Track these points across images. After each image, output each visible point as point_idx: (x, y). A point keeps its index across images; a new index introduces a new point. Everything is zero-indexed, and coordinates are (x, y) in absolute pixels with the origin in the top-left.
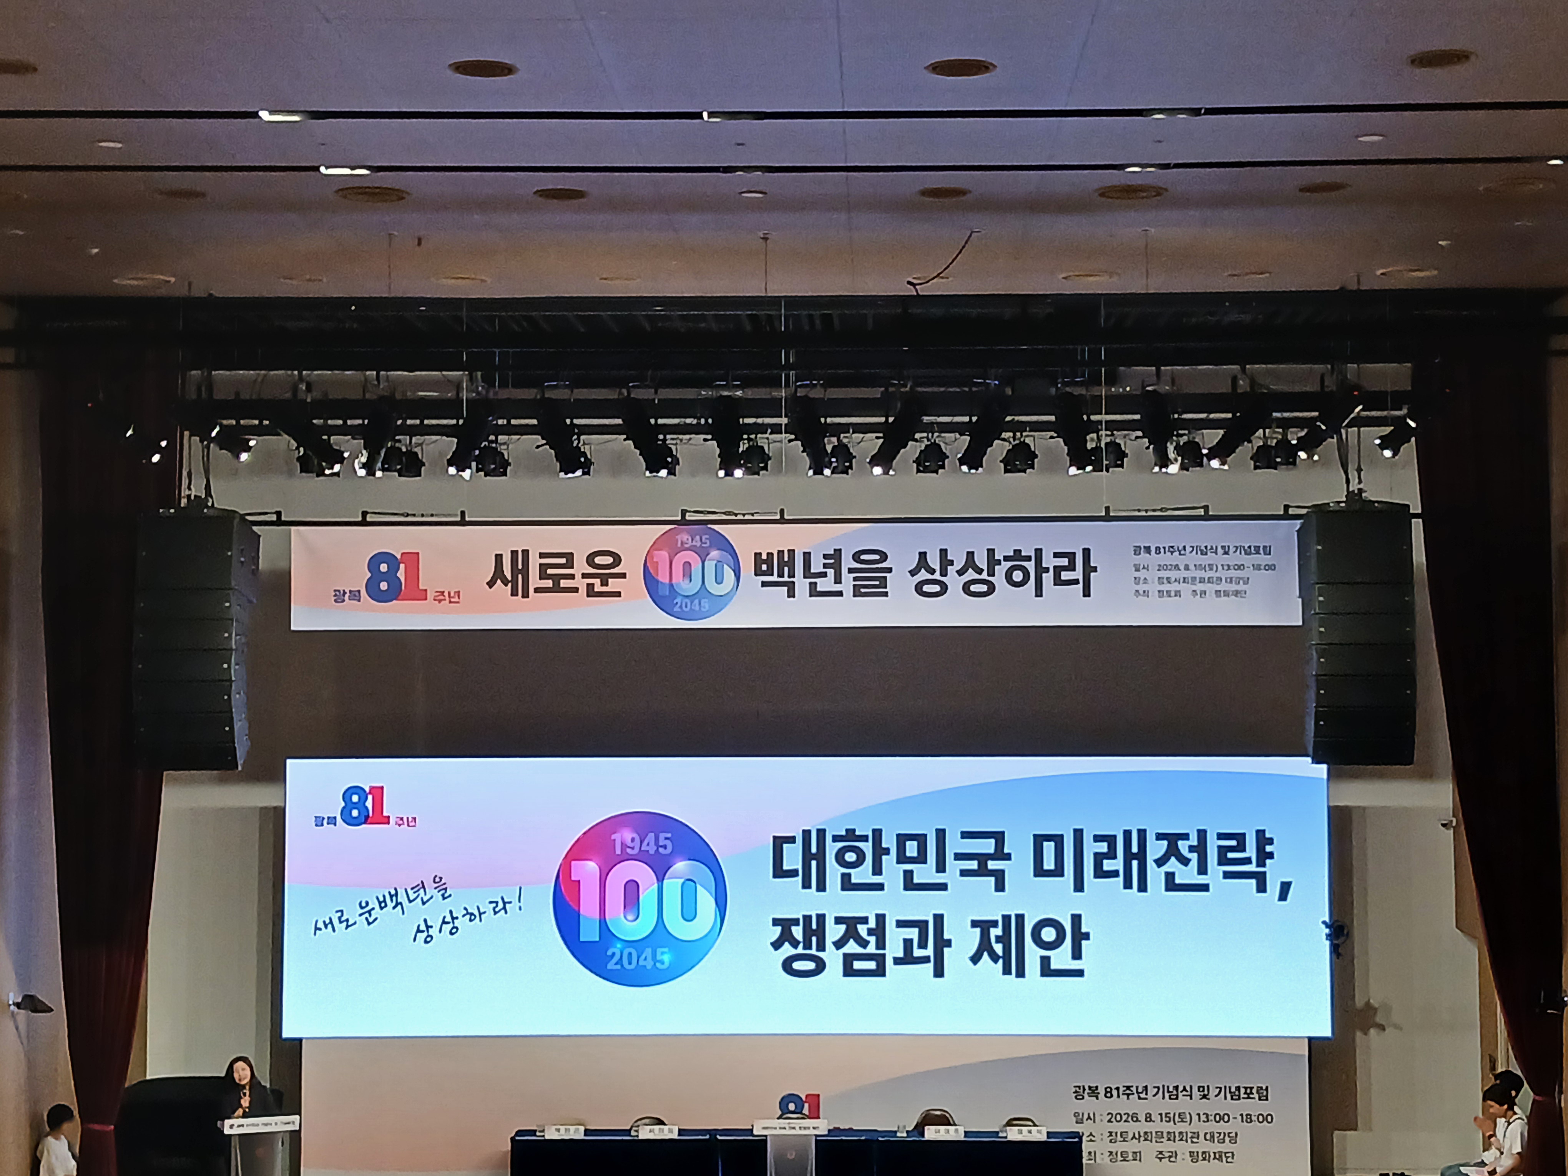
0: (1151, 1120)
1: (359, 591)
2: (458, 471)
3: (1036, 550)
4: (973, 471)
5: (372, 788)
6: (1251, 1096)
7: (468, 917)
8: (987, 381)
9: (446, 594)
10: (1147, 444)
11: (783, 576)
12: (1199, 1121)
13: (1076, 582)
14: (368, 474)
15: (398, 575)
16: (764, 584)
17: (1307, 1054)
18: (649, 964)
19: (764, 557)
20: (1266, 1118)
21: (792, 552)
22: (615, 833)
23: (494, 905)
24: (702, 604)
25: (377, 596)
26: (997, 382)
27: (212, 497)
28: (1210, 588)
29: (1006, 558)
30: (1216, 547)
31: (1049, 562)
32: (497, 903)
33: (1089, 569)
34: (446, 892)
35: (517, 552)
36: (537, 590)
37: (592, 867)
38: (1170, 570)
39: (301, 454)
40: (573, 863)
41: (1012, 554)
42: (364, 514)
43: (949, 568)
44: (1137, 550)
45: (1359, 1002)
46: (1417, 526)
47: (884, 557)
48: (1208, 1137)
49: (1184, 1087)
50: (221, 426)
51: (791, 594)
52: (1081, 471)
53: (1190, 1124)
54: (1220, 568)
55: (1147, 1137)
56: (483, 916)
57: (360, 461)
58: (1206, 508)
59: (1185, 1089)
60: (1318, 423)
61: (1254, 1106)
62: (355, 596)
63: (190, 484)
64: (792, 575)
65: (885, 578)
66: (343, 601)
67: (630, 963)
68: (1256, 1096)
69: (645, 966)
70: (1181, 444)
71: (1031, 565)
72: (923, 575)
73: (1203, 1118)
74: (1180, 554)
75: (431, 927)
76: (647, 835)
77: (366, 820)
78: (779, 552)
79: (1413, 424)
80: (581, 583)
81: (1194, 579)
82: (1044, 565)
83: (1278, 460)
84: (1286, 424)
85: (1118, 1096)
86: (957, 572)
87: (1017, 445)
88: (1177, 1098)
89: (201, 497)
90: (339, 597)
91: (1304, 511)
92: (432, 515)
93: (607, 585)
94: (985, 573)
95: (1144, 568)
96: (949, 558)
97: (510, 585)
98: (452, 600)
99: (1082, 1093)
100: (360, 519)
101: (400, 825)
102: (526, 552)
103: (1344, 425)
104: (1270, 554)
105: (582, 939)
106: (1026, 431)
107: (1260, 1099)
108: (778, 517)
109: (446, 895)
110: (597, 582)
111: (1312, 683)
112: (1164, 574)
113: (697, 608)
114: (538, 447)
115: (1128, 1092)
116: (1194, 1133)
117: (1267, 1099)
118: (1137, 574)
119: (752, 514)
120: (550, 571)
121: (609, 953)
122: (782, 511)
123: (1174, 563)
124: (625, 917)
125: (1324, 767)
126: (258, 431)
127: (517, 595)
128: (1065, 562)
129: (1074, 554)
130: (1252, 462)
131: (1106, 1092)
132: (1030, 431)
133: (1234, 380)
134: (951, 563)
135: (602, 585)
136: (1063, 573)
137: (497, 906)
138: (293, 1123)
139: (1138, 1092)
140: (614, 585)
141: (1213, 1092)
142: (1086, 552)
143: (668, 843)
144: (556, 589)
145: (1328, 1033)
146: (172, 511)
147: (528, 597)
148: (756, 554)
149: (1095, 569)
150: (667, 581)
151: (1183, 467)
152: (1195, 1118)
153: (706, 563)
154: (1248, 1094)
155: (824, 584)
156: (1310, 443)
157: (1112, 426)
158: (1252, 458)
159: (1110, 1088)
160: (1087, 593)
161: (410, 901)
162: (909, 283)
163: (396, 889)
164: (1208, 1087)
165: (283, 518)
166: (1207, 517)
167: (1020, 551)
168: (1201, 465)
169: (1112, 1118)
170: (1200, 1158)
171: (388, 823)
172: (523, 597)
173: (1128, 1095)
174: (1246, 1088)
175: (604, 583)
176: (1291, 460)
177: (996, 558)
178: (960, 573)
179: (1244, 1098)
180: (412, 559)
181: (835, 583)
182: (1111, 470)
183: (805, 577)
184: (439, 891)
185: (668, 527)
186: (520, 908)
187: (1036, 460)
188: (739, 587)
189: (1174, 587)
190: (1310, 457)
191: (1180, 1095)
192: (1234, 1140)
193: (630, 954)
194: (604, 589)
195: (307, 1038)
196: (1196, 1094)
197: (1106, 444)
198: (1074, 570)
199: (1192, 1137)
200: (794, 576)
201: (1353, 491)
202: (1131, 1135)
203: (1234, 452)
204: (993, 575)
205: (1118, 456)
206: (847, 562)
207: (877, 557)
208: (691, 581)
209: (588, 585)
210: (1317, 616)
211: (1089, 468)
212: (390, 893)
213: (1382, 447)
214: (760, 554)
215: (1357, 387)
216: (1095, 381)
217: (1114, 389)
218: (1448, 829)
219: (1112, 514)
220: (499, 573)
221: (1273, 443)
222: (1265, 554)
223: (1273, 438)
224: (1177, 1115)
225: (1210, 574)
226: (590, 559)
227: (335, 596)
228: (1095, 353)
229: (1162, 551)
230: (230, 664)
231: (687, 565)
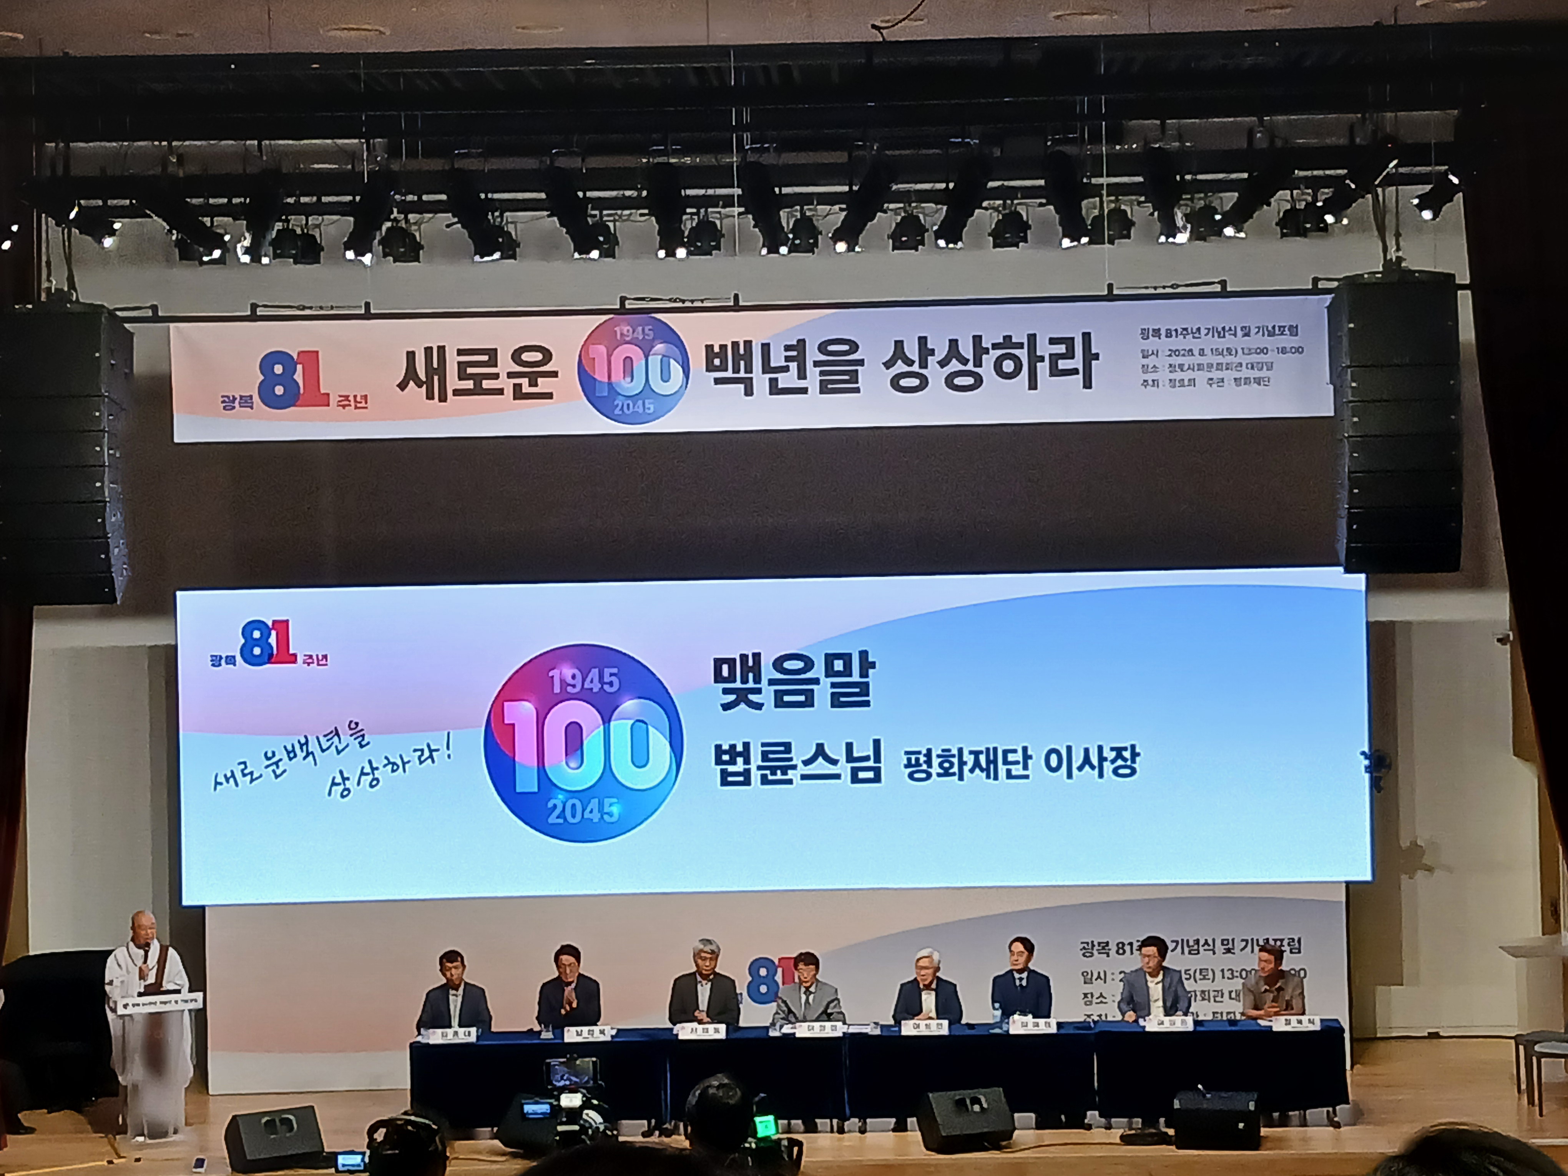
1: (251, 397)
2: (357, 255)
3: (1029, 335)
4: (951, 246)
5: (274, 622)
7: (390, 766)
8: (967, 140)
9: (351, 398)
10: (1152, 210)
12: (1223, 977)
13: (1075, 371)
14: (254, 260)
15: (295, 377)
16: (718, 381)
17: (1344, 899)
18: (596, 817)
19: (717, 349)
21: (748, 344)
22: (553, 669)
23: (419, 753)
24: (647, 406)
25: (271, 401)
26: (978, 141)
27: (76, 291)
28: (1229, 376)
29: (995, 346)
30: (1235, 328)
31: (1044, 349)
32: (422, 750)
33: (1090, 357)
34: (363, 740)
35: (431, 348)
36: (456, 393)
37: (527, 708)
38: (1184, 355)
39: (175, 238)
40: (506, 704)
41: (1001, 341)
42: (254, 307)
43: (930, 358)
44: (1145, 334)
45: (1405, 843)
46: (1465, 298)
47: (854, 347)
49: (1206, 940)
50: (80, 207)
51: (749, 392)
52: (1075, 244)
53: (1213, 981)
54: (1240, 352)
56: (407, 766)
57: (242, 246)
58: (1223, 283)
59: (1206, 943)
60: (1348, 182)
62: (246, 401)
63: (49, 275)
64: (749, 370)
66: (234, 408)
67: (574, 816)
69: (591, 819)
70: (1194, 208)
71: (1023, 353)
72: (900, 367)
73: (1228, 974)
74: (1194, 337)
75: (348, 779)
76: (590, 671)
77: (270, 659)
78: (733, 343)
79: (1456, 181)
80: (507, 385)
81: (1210, 366)
82: (1038, 353)
83: (1308, 226)
84: (1315, 184)
86: (938, 362)
87: (1006, 214)
88: (1198, 953)
89: (62, 290)
90: (229, 403)
91: (1336, 284)
92: (332, 308)
93: (536, 385)
94: (971, 363)
95: (1153, 354)
96: (929, 346)
97: (425, 386)
98: (359, 405)
99: (1090, 950)
100: (249, 314)
101: (309, 664)
102: (442, 349)
103: (1378, 182)
104: (1297, 335)
105: (518, 790)
106: (1017, 198)
108: (732, 303)
109: (363, 743)
110: (525, 381)
111: (1347, 481)
112: (1177, 360)
113: (641, 410)
114: (449, 226)
116: (1217, 992)
117: (1299, 952)
118: (1145, 361)
119: (702, 301)
120: (470, 370)
121: (550, 805)
122: (736, 297)
123: (1188, 348)
124: (567, 764)
125: (1362, 577)
126: (123, 213)
127: (433, 398)
128: (1061, 349)
129: (1073, 339)
130: (1277, 229)
131: (1119, 948)
132: (1022, 198)
133: (1251, 133)
134: (932, 352)
135: (530, 385)
136: (1060, 362)
137: (422, 754)
138: (196, 1001)
140: (544, 385)
141: (1239, 945)
142: (1087, 337)
143: (613, 678)
144: (478, 390)
145: (1368, 877)
146: (30, 306)
147: (446, 401)
148: (707, 347)
149: (1096, 357)
150: (606, 380)
151: (1196, 236)
152: (1218, 974)
153: (650, 358)
155: (786, 380)
156: (1338, 205)
157: (1116, 190)
158: (1277, 224)
159: (1123, 944)
160: (1087, 384)
161: (323, 751)
162: (875, 27)
163: (306, 737)
164: (1233, 940)
165: (160, 314)
166: (1224, 294)
167: (1010, 337)
171: (294, 661)
172: (440, 400)
175: (533, 383)
176: (1320, 227)
177: (984, 345)
178: (943, 363)
180: (311, 358)
181: (799, 378)
182: (1115, 241)
183: (764, 372)
184: (355, 739)
185: (604, 318)
186: (449, 756)
187: (1029, 232)
188: (689, 386)
189: (1187, 376)
190: (1339, 221)
191: (1201, 949)
193: (574, 805)
194: (533, 390)
195: (211, 906)
196: (1220, 949)
197: (1109, 212)
198: (1073, 357)
199: (1215, 997)
200: (751, 372)
201: (1391, 260)
203: (1251, 217)
204: (980, 366)
205: (1122, 224)
206: (813, 354)
207: (846, 348)
208: (632, 381)
209: (515, 385)
210: (1351, 405)
211: (1085, 240)
212: (299, 742)
213: (1421, 207)
214: (712, 346)
215: (1393, 138)
216: (1095, 138)
217: (1118, 147)
218: (1505, 644)
219: (1115, 292)
220: (411, 373)
221: (1302, 205)
222: (1291, 335)
223: (1300, 201)
224: (1198, 972)
225: (1229, 359)
226: (516, 356)
227: (223, 402)
228: (1095, 105)
229: (1174, 333)
230: (103, 483)
231: (628, 360)
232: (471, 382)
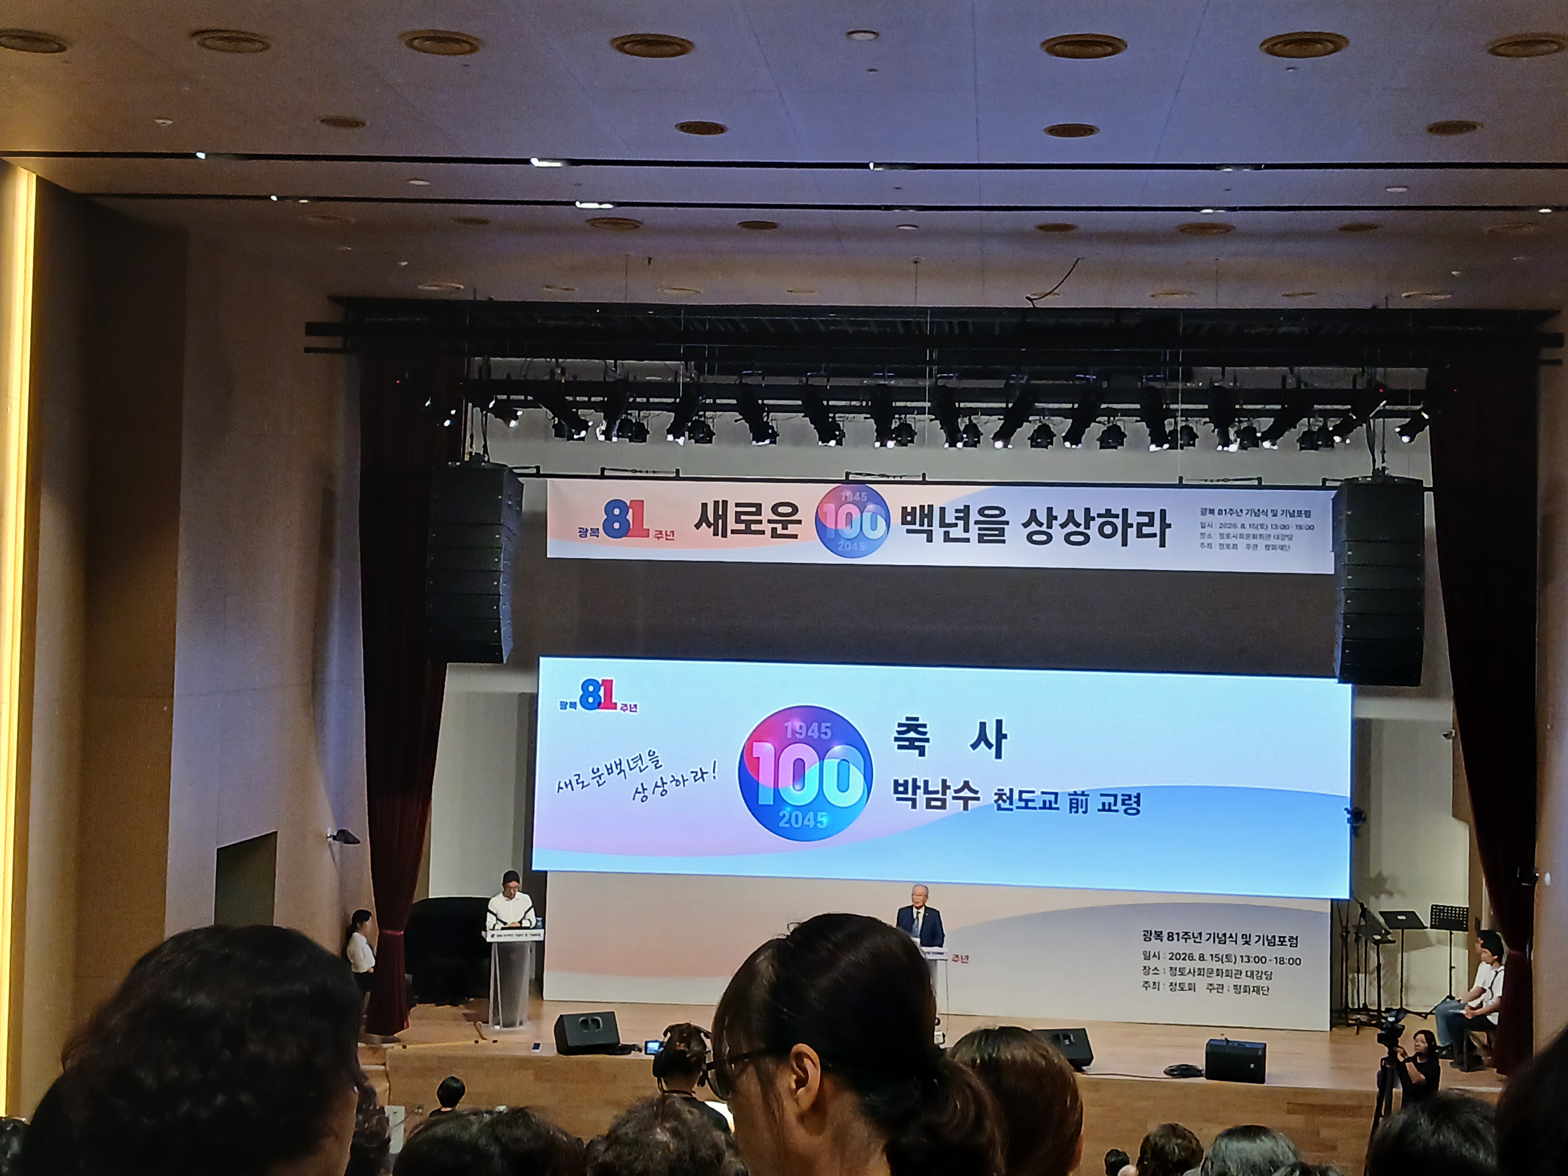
0: (1204, 960)
1: (598, 529)
2: (675, 438)
3: (1123, 510)
4: (1074, 446)
5: (603, 681)
6: (1284, 943)
7: (674, 783)
8: (1088, 376)
9: (664, 533)
10: (1213, 428)
11: (923, 525)
12: (1242, 961)
13: (1154, 535)
14: (606, 439)
15: (627, 517)
16: (909, 531)
17: (1329, 911)
18: (811, 824)
19: (909, 510)
20: (1295, 962)
21: (931, 507)
22: (787, 721)
23: (695, 774)
24: (860, 545)
25: (611, 533)
26: (1095, 377)
27: (488, 454)
28: (1261, 543)
29: (1099, 516)
30: (1267, 510)
31: (1133, 519)
32: (697, 773)
33: (1165, 526)
34: (658, 763)
35: (718, 502)
36: (733, 532)
37: (768, 747)
38: (1230, 528)
39: (556, 423)
40: (755, 744)
41: (1104, 512)
42: (603, 470)
43: (1054, 522)
44: (1204, 512)
45: (1373, 874)
46: (1429, 498)
47: (1003, 512)
48: (1249, 974)
49: (1231, 934)
50: (497, 399)
51: (930, 540)
52: (1159, 448)
53: (1235, 963)
54: (1270, 527)
55: (1201, 971)
56: (686, 782)
57: (600, 429)
58: (1260, 479)
59: (1231, 936)
60: (1350, 414)
61: (1286, 952)
62: (595, 532)
63: (472, 444)
64: (930, 524)
65: (1004, 529)
66: (586, 536)
67: (797, 823)
68: (1288, 943)
69: (808, 826)
70: (1242, 428)
71: (1119, 521)
72: (1034, 527)
73: (1245, 959)
74: (1238, 515)
75: (646, 789)
76: (812, 725)
77: (599, 706)
78: (921, 506)
79: (1426, 416)
80: (767, 528)
81: (1248, 536)
82: (1129, 522)
83: (1320, 443)
84: (1326, 414)
85: (1178, 940)
86: (1060, 525)
87: (1110, 427)
88: (1225, 943)
89: (479, 454)
90: (583, 533)
91: (1338, 484)
92: (654, 472)
93: (787, 529)
94: (1082, 526)
95: (1209, 525)
96: (1054, 514)
97: (712, 527)
98: (668, 538)
99: (1149, 936)
100: (599, 474)
101: (624, 710)
102: (725, 503)
103: (1371, 416)
104: (1309, 517)
105: (760, 803)
106: (1118, 416)
107: (1291, 946)
108: (921, 479)
109: (658, 766)
110: (779, 526)
111: (1341, 620)
112: (1225, 531)
114: (736, 421)
115: (1186, 936)
116: (1237, 970)
117: (1296, 946)
118: (1203, 530)
119: (901, 477)
120: (743, 517)
121: (781, 814)
122: (924, 475)
123: (1233, 523)
124: (794, 787)
125: (1349, 687)
126: (524, 404)
127: (718, 535)
128: (1146, 519)
129: (1153, 513)
130: (1298, 444)
131: (1169, 936)
132: (1121, 416)
133: (1284, 379)
135: (783, 529)
136: (1144, 528)
137: (697, 775)
138: (539, 935)
139: (1194, 937)
140: (792, 529)
141: (1254, 939)
142: (1163, 513)
143: (828, 731)
144: (748, 531)
145: (1346, 896)
146: (458, 464)
147: (726, 537)
148: (903, 508)
149: (1169, 526)
150: (833, 527)
151: (1242, 447)
152: (1239, 959)
153: (864, 514)
154: (1282, 942)
155: (954, 533)
156: (1344, 430)
157: (1186, 413)
158: (1297, 441)
159: (1173, 934)
160: (1162, 545)
161: (631, 769)
162: (1028, 298)
163: (620, 760)
164: (1250, 935)
165: (541, 472)
166: (1260, 487)
167: (1110, 510)
168: (1257, 446)
169: (1174, 956)
170: (1242, 990)
171: (616, 708)
172: (722, 536)
173: (1186, 939)
174: (1280, 937)
175: (785, 528)
176: (1331, 444)
177: (1092, 515)
178: (1063, 526)
179: (1278, 945)
180: (639, 505)
181: (965, 531)
182: (1185, 448)
183: (940, 527)
184: (653, 762)
185: (835, 485)
186: (714, 777)
187: (1125, 439)
188: (889, 533)
189: (1232, 541)
190: (1344, 441)
191: (1228, 940)
192: (1269, 977)
193: (797, 816)
194: (785, 532)
195: (551, 871)
196: (1240, 941)
197: (1182, 427)
198: (1153, 526)
199: (1236, 974)
200: (932, 526)
201: (1378, 469)
202: (1187, 971)
203: (1282, 435)
204: (1089, 528)
205: (1190, 436)
206: (974, 516)
207: (997, 512)
208: (851, 528)
209: (773, 528)
210: (1346, 567)
211: (1166, 446)
212: (615, 762)
213: (1401, 434)
214: (906, 508)
215: (1383, 386)
216: (1174, 377)
217: (1188, 384)
218: (1449, 738)
219: (1184, 482)
220: (704, 518)
221: (1316, 429)
222: (1306, 517)
223: (1315, 425)
224: (1224, 957)
225: (1261, 531)
226: (774, 509)
227: (580, 532)
228: (1175, 356)
229: (1224, 512)
230: (499, 582)
231: (849, 515)
232: (744, 525)
